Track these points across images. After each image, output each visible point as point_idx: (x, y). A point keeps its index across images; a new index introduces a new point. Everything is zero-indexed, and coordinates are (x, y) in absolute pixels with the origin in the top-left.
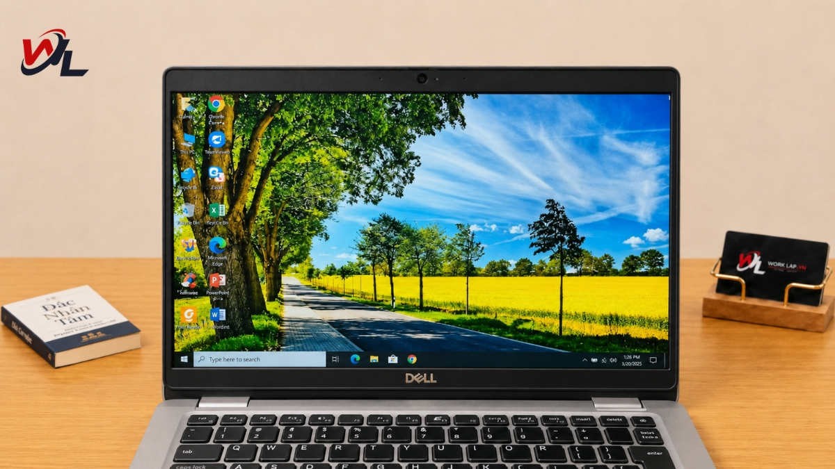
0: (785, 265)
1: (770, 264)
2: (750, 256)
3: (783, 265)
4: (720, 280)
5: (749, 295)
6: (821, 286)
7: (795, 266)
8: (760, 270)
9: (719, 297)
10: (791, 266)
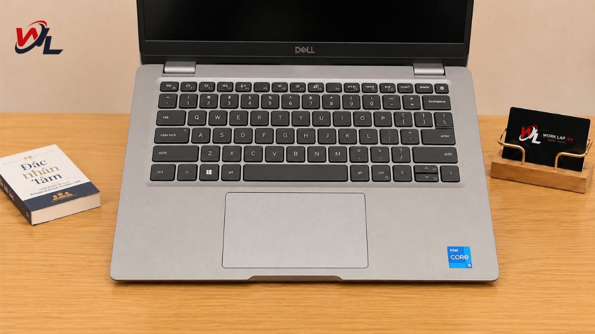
0: (556, 137)
1: (545, 135)
2: (530, 129)
3: (554, 137)
4: (506, 148)
5: (527, 161)
6: (584, 154)
7: (564, 138)
8: (537, 140)
9: (505, 161)
10: (561, 138)
